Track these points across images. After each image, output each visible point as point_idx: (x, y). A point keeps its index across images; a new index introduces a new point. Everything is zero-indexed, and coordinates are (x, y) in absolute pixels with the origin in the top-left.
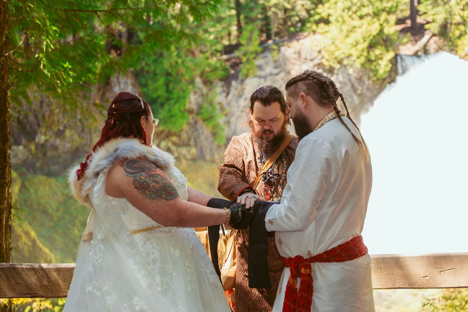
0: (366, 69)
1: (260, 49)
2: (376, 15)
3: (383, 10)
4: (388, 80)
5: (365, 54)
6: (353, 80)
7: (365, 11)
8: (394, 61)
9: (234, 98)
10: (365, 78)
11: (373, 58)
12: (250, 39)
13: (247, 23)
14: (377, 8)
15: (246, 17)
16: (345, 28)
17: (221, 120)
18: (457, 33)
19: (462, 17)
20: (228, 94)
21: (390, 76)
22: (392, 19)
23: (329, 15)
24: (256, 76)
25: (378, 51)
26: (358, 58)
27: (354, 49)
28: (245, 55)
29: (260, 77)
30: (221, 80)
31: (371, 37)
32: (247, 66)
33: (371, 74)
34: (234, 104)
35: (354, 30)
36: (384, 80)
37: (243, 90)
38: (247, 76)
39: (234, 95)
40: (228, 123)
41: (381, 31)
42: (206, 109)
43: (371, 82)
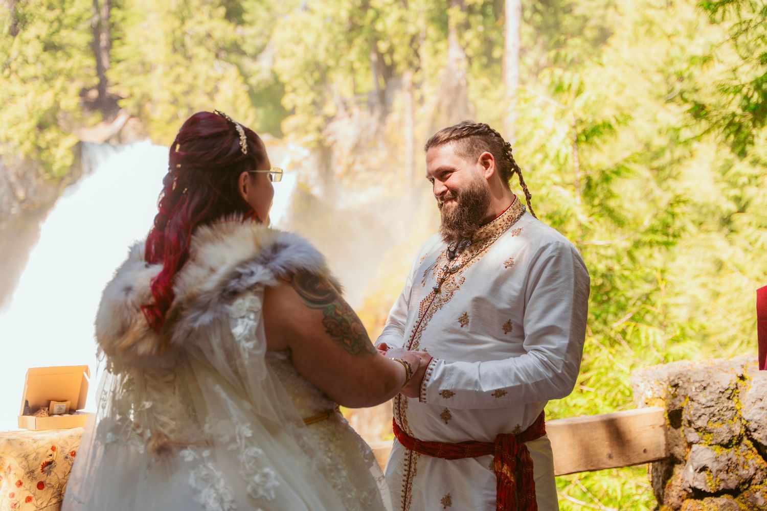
2: (47, 80)
3: (59, 73)
4: (68, 180)
5: (32, 137)
6: (13, 179)
7: (30, 71)
8: (78, 150)
10: (31, 176)
11: (43, 144)
14: (50, 69)
18: (167, 116)
19: (173, 94)
21: (71, 174)
22: (74, 88)
25: (50, 135)
26: (21, 143)
27: (14, 129)
31: (41, 113)
33: (41, 171)
36: (62, 179)
43: (40, 181)
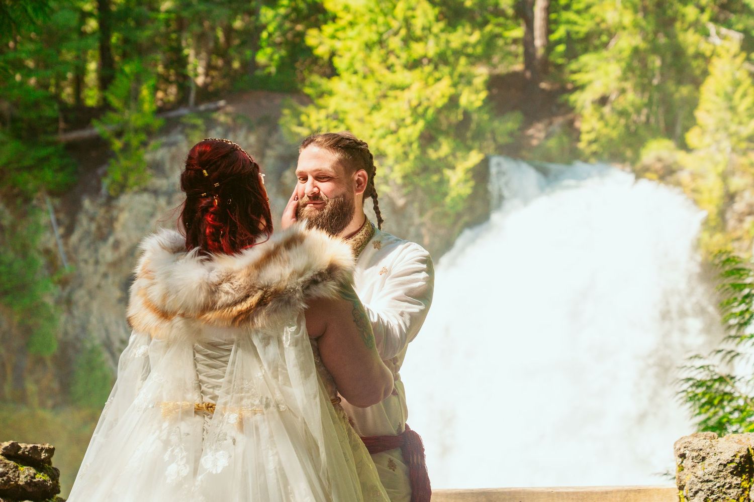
0: (416, 187)
1: (158, 123)
2: (445, 61)
3: (461, 52)
4: (466, 218)
5: (415, 152)
7: (418, 49)
8: (481, 174)
9: (86, 242)
10: (414, 211)
12: (133, 97)
13: (125, 56)
15: (126, 41)
16: (370, 87)
17: (48, 294)
20: (69, 231)
21: (471, 209)
22: (481, 73)
23: (333, 54)
24: (145, 190)
25: (445, 148)
26: (400, 159)
27: (390, 138)
28: (119, 134)
29: (156, 192)
30: (52, 194)
31: (431, 114)
32: (124, 163)
34: (85, 254)
35: (391, 93)
36: (459, 216)
37: (111, 221)
38: (122, 188)
39: (87, 233)
40: (68, 303)
41: (453, 101)
42: (10, 265)
43: (426, 218)
